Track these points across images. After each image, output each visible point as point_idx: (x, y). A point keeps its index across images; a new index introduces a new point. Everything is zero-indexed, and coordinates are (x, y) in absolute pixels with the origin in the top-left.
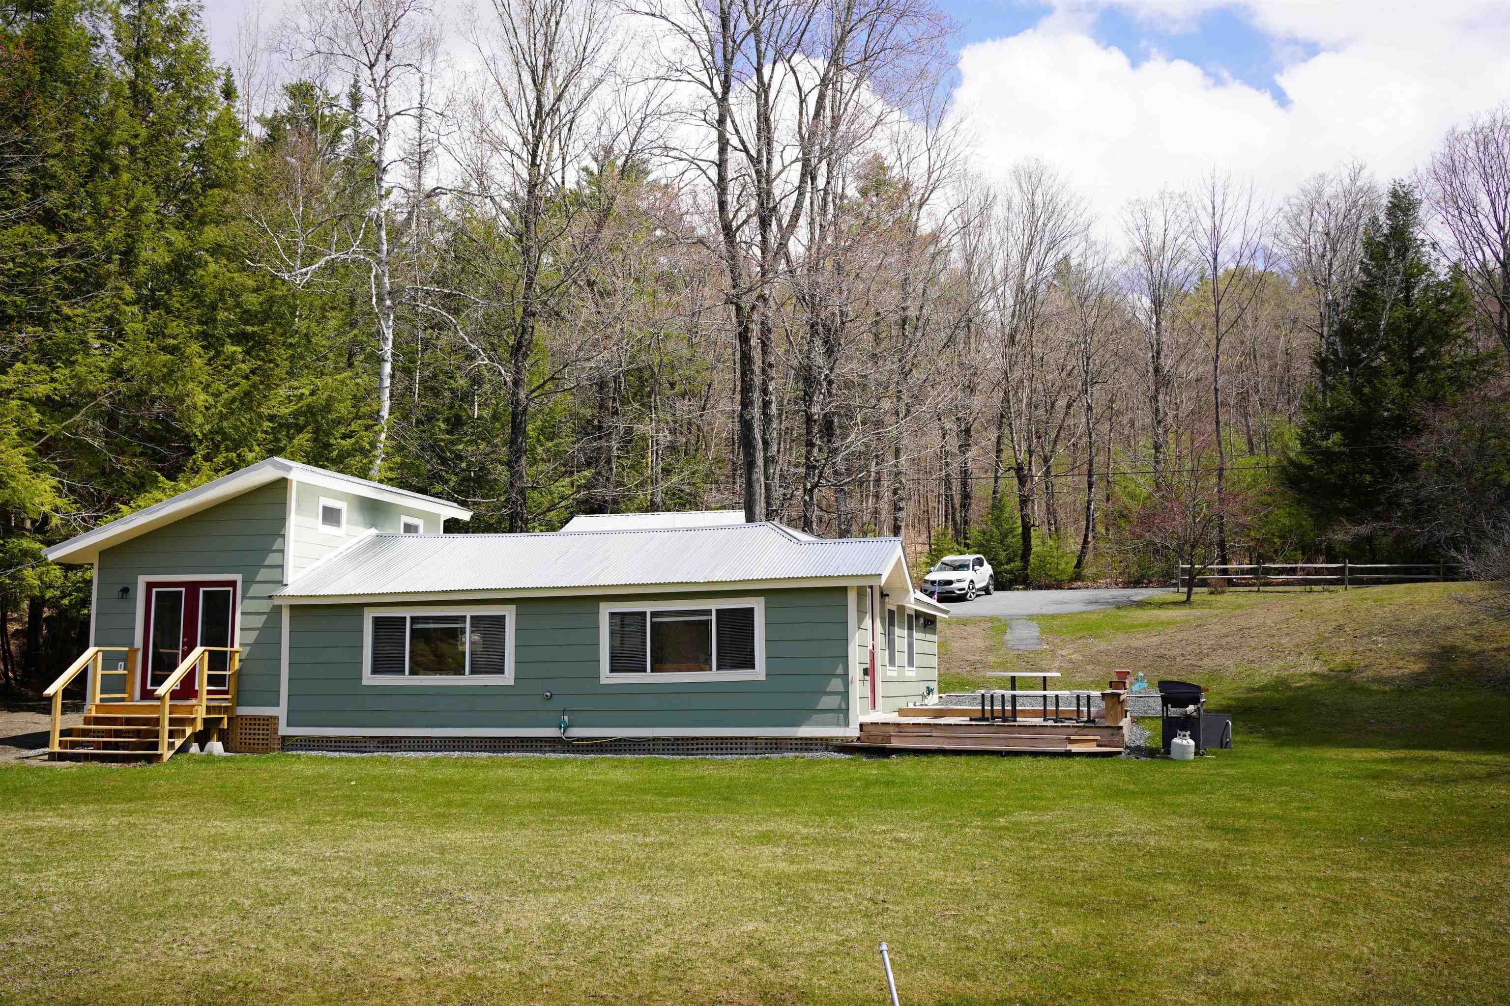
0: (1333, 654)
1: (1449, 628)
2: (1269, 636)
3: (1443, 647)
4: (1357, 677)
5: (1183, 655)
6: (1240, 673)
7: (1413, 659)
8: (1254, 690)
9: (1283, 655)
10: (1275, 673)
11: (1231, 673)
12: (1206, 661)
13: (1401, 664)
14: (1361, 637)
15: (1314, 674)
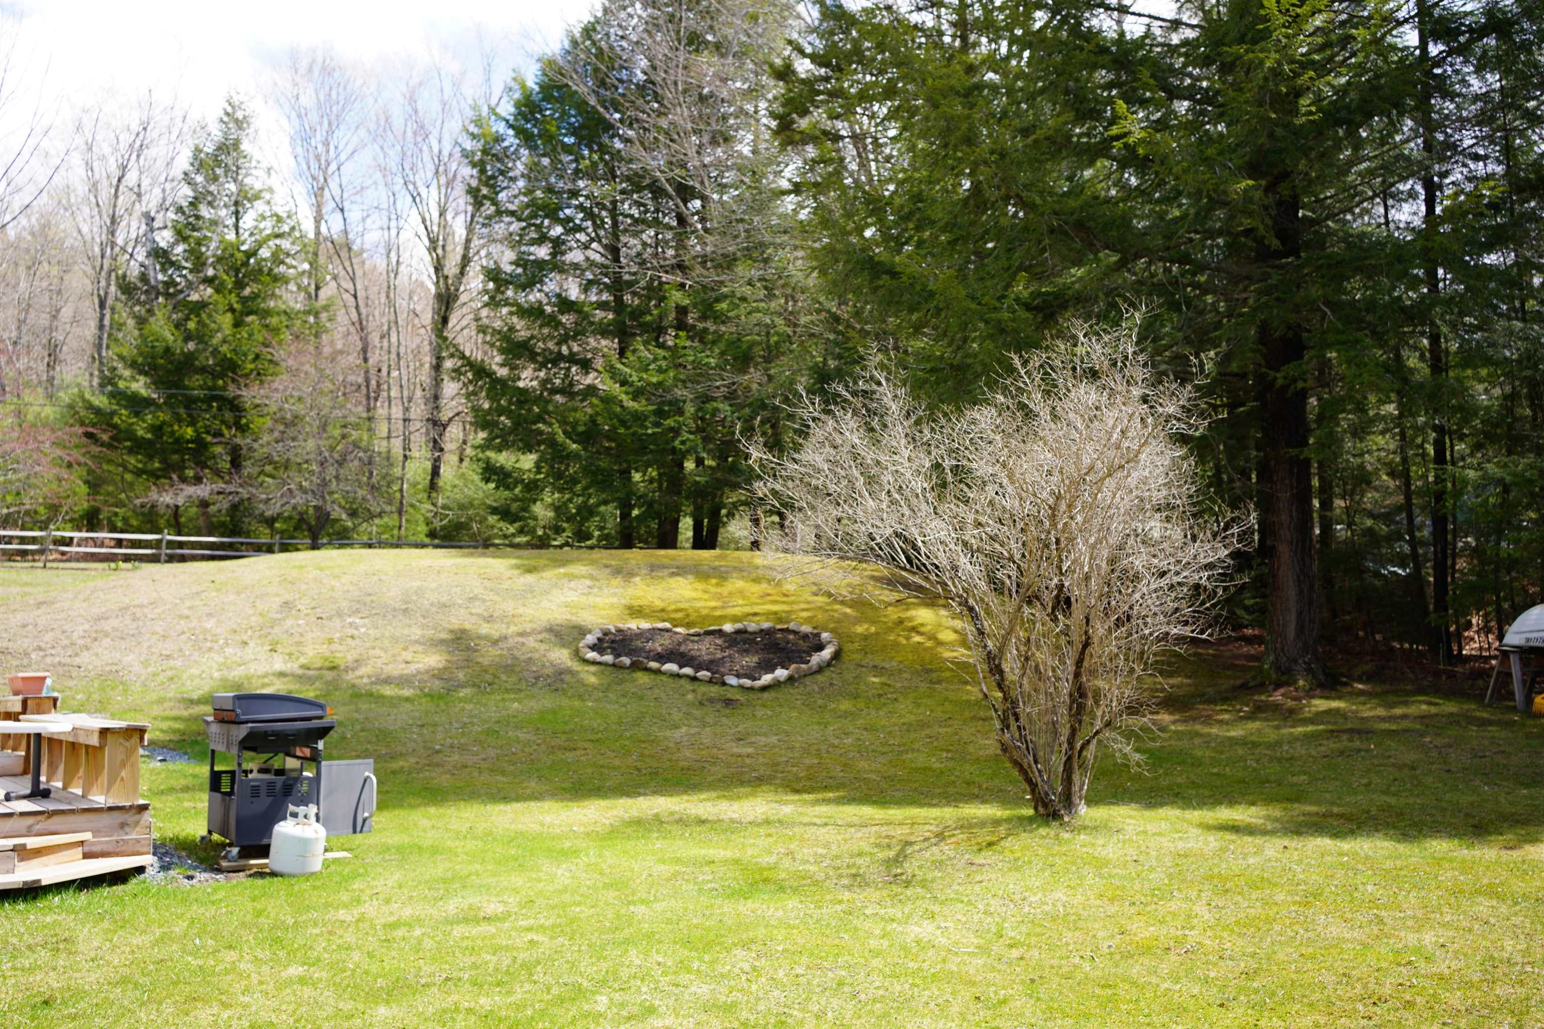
0: (299, 643)
1: (444, 605)
2: (181, 617)
3: (451, 631)
4: (350, 676)
5: (40, 648)
6: (155, 675)
7: (420, 648)
8: (192, 702)
9: (216, 647)
10: (216, 675)
11: (138, 676)
12: (85, 658)
13: (408, 655)
14: (330, 618)
15: (282, 674)
